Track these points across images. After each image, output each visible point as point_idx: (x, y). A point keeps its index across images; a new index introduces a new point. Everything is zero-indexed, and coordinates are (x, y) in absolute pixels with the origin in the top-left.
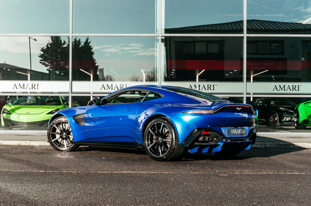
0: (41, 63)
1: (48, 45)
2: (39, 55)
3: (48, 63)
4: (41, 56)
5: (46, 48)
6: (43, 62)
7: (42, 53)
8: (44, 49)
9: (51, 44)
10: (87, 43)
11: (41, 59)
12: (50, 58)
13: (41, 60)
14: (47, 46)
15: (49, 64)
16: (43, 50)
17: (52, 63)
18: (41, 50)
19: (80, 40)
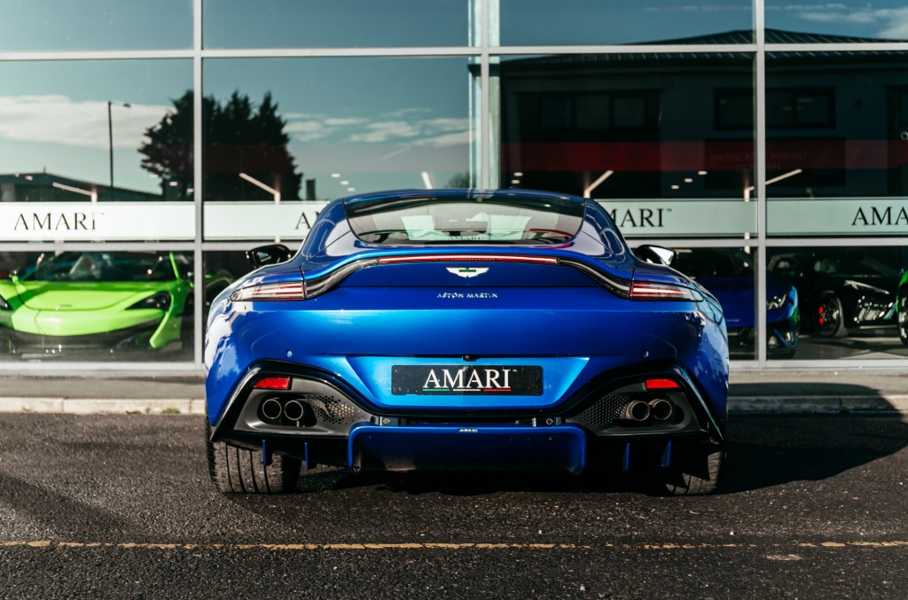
0: (144, 167)
1: (165, 119)
2: (140, 146)
3: (165, 166)
4: (146, 150)
5: (159, 127)
6: (149, 165)
7: (148, 141)
8: (155, 130)
9: (173, 117)
10: (267, 108)
11: (145, 157)
12: (169, 152)
13: (145, 161)
14: (164, 123)
15: (167, 170)
16: (151, 133)
17: (173, 166)
18: (146, 135)
19: (246, 99)
